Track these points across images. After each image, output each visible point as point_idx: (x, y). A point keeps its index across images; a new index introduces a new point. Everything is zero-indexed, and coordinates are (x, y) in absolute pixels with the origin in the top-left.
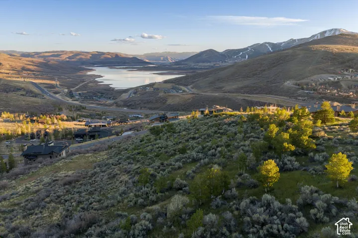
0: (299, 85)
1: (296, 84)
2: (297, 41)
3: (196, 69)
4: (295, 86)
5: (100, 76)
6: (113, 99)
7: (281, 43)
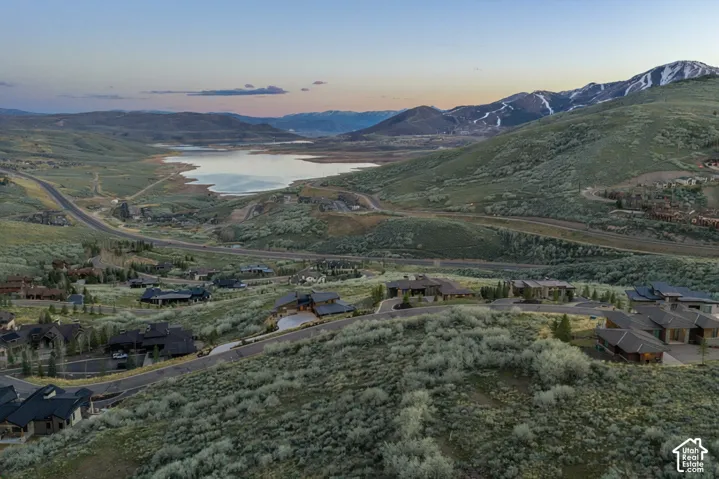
0: (612, 196)
1: (605, 195)
2: (603, 88)
3: (393, 148)
4: (603, 199)
5: (191, 167)
6: (213, 222)
7: (570, 93)
